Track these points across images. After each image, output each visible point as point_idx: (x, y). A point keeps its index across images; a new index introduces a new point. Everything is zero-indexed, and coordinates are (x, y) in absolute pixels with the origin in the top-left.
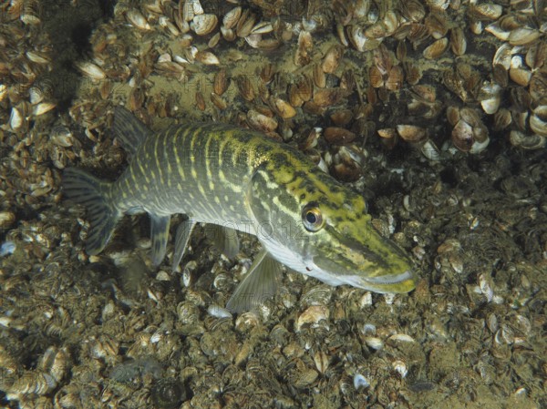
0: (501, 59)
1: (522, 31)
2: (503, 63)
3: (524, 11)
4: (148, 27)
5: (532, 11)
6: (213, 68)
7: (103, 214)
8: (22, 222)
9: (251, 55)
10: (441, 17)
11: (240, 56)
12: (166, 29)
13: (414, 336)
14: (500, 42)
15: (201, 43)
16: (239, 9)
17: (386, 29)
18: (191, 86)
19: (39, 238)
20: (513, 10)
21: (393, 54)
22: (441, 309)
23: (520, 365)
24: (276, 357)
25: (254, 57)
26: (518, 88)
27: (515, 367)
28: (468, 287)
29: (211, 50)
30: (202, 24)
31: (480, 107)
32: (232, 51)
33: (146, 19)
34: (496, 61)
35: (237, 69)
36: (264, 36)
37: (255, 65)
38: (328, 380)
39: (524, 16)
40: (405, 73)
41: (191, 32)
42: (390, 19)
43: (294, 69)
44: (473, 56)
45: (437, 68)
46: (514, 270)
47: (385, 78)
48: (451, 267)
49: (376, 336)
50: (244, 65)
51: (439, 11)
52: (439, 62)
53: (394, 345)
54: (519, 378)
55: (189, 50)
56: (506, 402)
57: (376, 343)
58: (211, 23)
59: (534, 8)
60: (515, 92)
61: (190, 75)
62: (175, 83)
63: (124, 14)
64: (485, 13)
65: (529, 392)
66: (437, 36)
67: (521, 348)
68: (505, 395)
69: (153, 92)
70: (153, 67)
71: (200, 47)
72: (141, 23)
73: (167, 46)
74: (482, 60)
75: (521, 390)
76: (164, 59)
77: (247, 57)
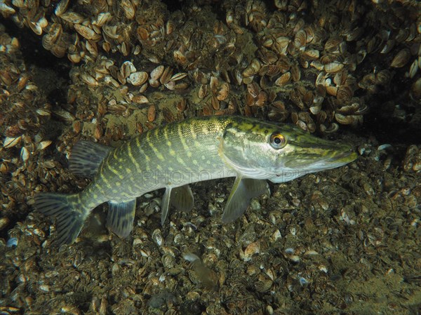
0: (320, 81)
1: (333, 64)
2: (322, 83)
3: (334, 52)
4: (97, 83)
5: (338, 52)
6: (144, 105)
7: (72, 217)
8: (18, 223)
9: (168, 95)
10: (285, 60)
11: (162, 95)
12: (110, 83)
13: (316, 251)
14: (318, 71)
15: (134, 90)
16: (163, 67)
17: (254, 70)
18: (132, 118)
19: (36, 231)
20: (327, 52)
21: (258, 85)
22: (325, 233)
23: (383, 256)
24: (244, 276)
25: (171, 96)
26: (332, 97)
27: (381, 258)
28: (336, 218)
29: (142, 94)
30: (137, 79)
31: (309, 111)
32: (156, 93)
33: (94, 78)
34: (317, 83)
35: (161, 104)
36: (177, 82)
37: (173, 100)
38: (278, 285)
39: (334, 55)
40: (268, 96)
41: (127, 84)
42: (256, 64)
43: (199, 100)
44: (303, 81)
45: (284, 90)
46: (354, 204)
47: (256, 99)
48: (321, 207)
49: (295, 255)
50: (165, 101)
51: (283, 56)
52: (285, 87)
53: (308, 257)
54: (386, 264)
55: (128, 95)
56: (385, 278)
57: (296, 259)
58: (144, 77)
59: (339, 50)
60: (331, 100)
61: (131, 111)
62: (121, 118)
63: (79, 77)
64: (311, 55)
65: (395, 271)
66: (284, 71)
67: (381, 246)
68: (382, 274)
69: (109, 125)
70: (107, 109)
71: (134, 93)
72: (91, 81)
73: (113, 94)
74: (309, 83)
75: (391, 270)
76: (112, 103)
77: (166, 96)
